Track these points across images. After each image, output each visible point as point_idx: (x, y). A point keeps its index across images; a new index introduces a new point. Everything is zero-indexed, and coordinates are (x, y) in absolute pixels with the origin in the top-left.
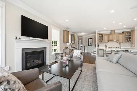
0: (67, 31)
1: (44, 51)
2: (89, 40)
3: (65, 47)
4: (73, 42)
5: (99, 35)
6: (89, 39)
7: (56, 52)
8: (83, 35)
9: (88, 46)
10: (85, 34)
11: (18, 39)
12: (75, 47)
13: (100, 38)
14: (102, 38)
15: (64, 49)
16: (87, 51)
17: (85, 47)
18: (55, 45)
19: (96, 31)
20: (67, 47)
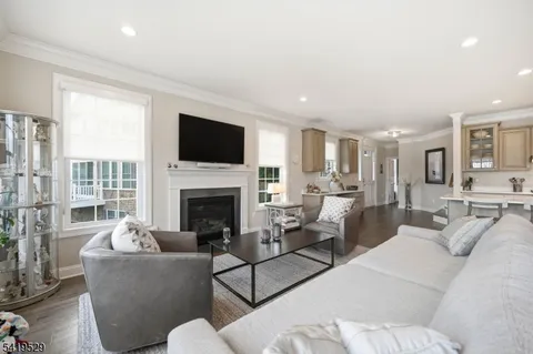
0: (313, 129)
1: (232, 197)
2: (430, 154)
3: (309, 187)
4: (346, 169)
5: (472, 132)
6: (427, 152)
7: (272, 203)
8: (395, 135)
9: (427, 181)
10: (403, 132)
11: (173, 168)
12: (356, 188)
13: (475, 146)
14: (489, 146)
15: (303, 192)
16: (422, 205)
17: (409, 185)
18: (271, 181)
19: (451, 119)
20: (316, 188)
